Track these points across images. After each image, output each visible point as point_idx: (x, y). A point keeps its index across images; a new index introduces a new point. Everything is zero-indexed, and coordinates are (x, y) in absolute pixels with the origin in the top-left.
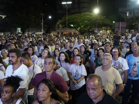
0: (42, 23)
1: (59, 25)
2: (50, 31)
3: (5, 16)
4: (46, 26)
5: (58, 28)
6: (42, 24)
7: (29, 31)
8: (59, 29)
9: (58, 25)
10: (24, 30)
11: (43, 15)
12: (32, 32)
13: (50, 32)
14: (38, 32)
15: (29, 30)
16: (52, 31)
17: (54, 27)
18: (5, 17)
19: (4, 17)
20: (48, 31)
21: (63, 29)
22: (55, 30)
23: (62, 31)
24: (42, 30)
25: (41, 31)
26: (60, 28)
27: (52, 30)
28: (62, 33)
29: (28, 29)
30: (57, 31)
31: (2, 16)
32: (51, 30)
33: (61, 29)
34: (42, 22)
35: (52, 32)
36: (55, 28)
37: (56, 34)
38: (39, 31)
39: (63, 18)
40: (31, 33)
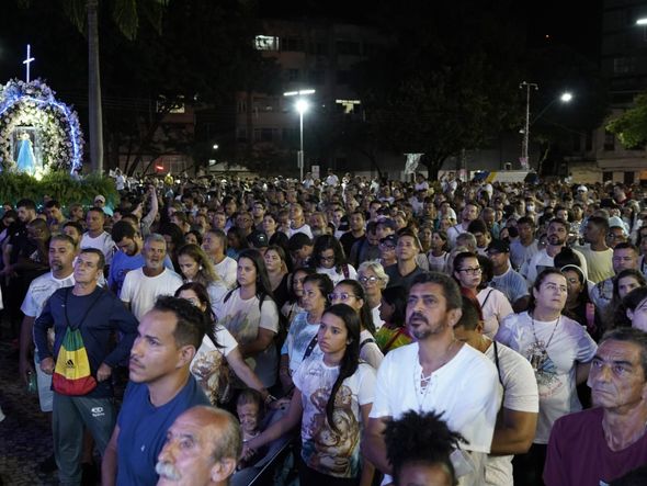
0: (522, 127)
1: (613, 135)
2: (564, 165)
3: (358, 102)
4: (542, 141)
5: (610, 147)
6: (521, 132)
7: (458, 168)
8: (610, 152)
9: (608, 133)
10: (436, 163)
11: (532, 88)
12: (472, 173)
13: (566, 169)
14: (500, 168)
15: (459, 159)
16: (575, 163)
17: (583, 145)
18: (355, 105)
19: (349, 105)
20: (550, 168)
21: (637, 153)
22: (593, 161)
23: (630, 164)
24: (525, 163)
25: (518, 167)
26: (616, 147)
27: (575, 158)
28: (629, 177)
29: (453, 158)
30: (602, 163)
31: (344, 102)
32: (567, 159)
33: (625, 153)
34: (524, 123)
35: (572, 170)
36: (589, 148)
37: (594, 177)
38: (508, 168)
39: (635, 99)
40: (469, 177)
